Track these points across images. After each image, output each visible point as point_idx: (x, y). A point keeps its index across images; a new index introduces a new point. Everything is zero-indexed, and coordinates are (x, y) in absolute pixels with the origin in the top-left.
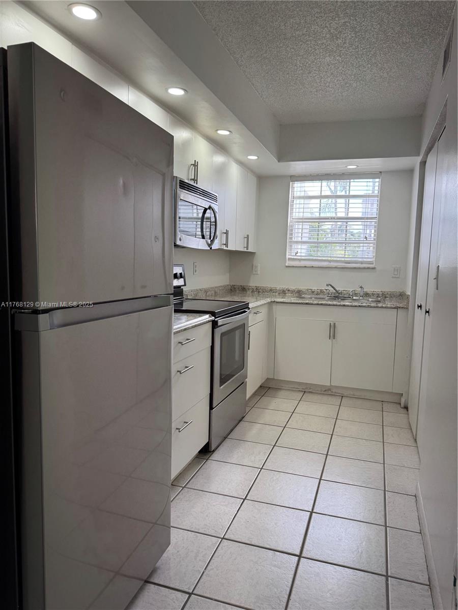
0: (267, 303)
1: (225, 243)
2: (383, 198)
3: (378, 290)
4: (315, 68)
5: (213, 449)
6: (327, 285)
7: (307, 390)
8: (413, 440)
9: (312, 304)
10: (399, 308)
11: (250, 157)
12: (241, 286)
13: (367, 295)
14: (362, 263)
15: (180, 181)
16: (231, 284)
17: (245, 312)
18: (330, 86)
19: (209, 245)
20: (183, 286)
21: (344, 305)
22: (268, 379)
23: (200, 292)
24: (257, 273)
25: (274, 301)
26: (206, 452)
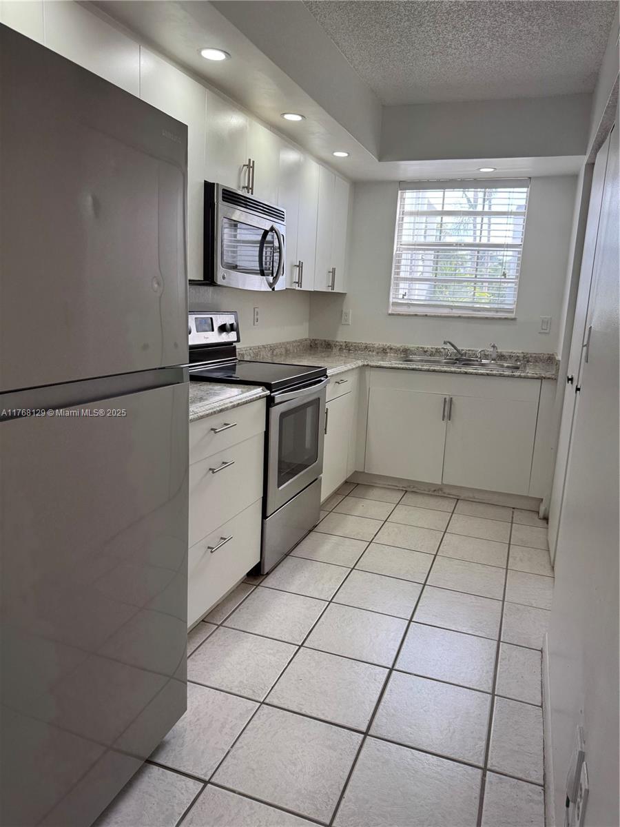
0: (357, 368)
1: (297, 281)
2: (532, 217)
3: (518, 351)
4: (428, 18)
5: (266, 570)
6: (445, 343)
7: (408, 489)
8: (548, 567)
9: (421, 370)
10: (544, 378)
11: (338, 154)
12: (325, 341)
13: (501, 357)
14: (497, 312)
15: (223, 190)
16: (311, 338)
17: (321, 381)
18: (453, 46)
19: (271, 285)
20: (235, 342)
21: (466, 373)
22: (356, 472)
23: (263, 349)
24: (347, 323)
25: (368, 365)
26: (258, 576)
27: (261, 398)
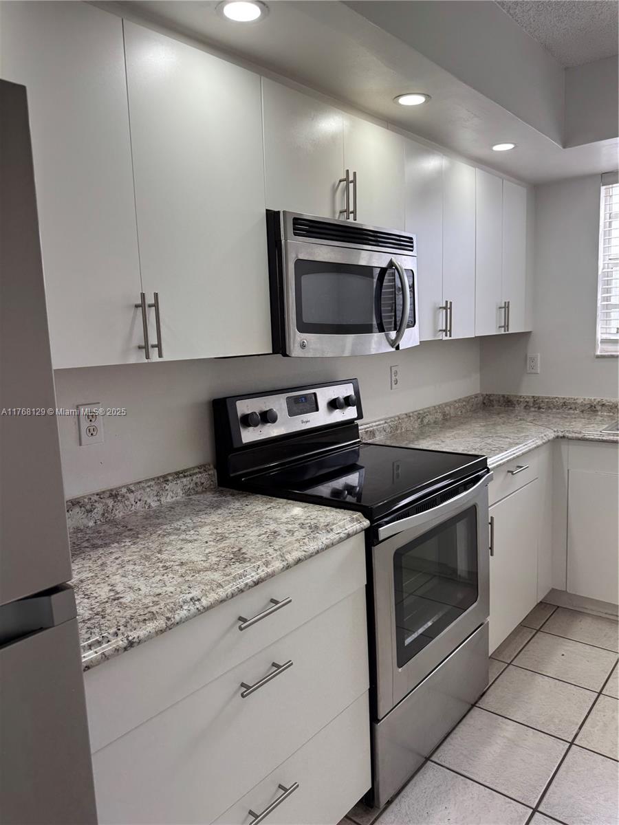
0: (544, 443)
1: (444, 328)
5: (385, 799)
11: (498, 148)
12: (503, 396)
15: (295, 219)
16: (485, 393)
17: (478, 479)
19: (394, 344)
20: (356, 419)
22: (553, 591)
23: (406, 420)
24: (533, 371)
25: (564, 437)
26: (372, 807)
27: (356, 533)
